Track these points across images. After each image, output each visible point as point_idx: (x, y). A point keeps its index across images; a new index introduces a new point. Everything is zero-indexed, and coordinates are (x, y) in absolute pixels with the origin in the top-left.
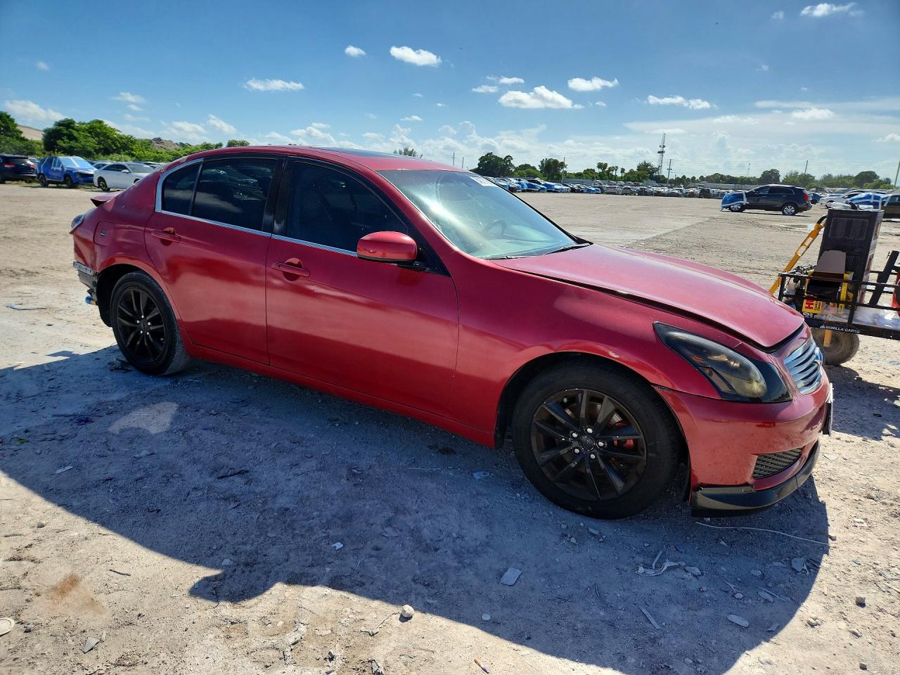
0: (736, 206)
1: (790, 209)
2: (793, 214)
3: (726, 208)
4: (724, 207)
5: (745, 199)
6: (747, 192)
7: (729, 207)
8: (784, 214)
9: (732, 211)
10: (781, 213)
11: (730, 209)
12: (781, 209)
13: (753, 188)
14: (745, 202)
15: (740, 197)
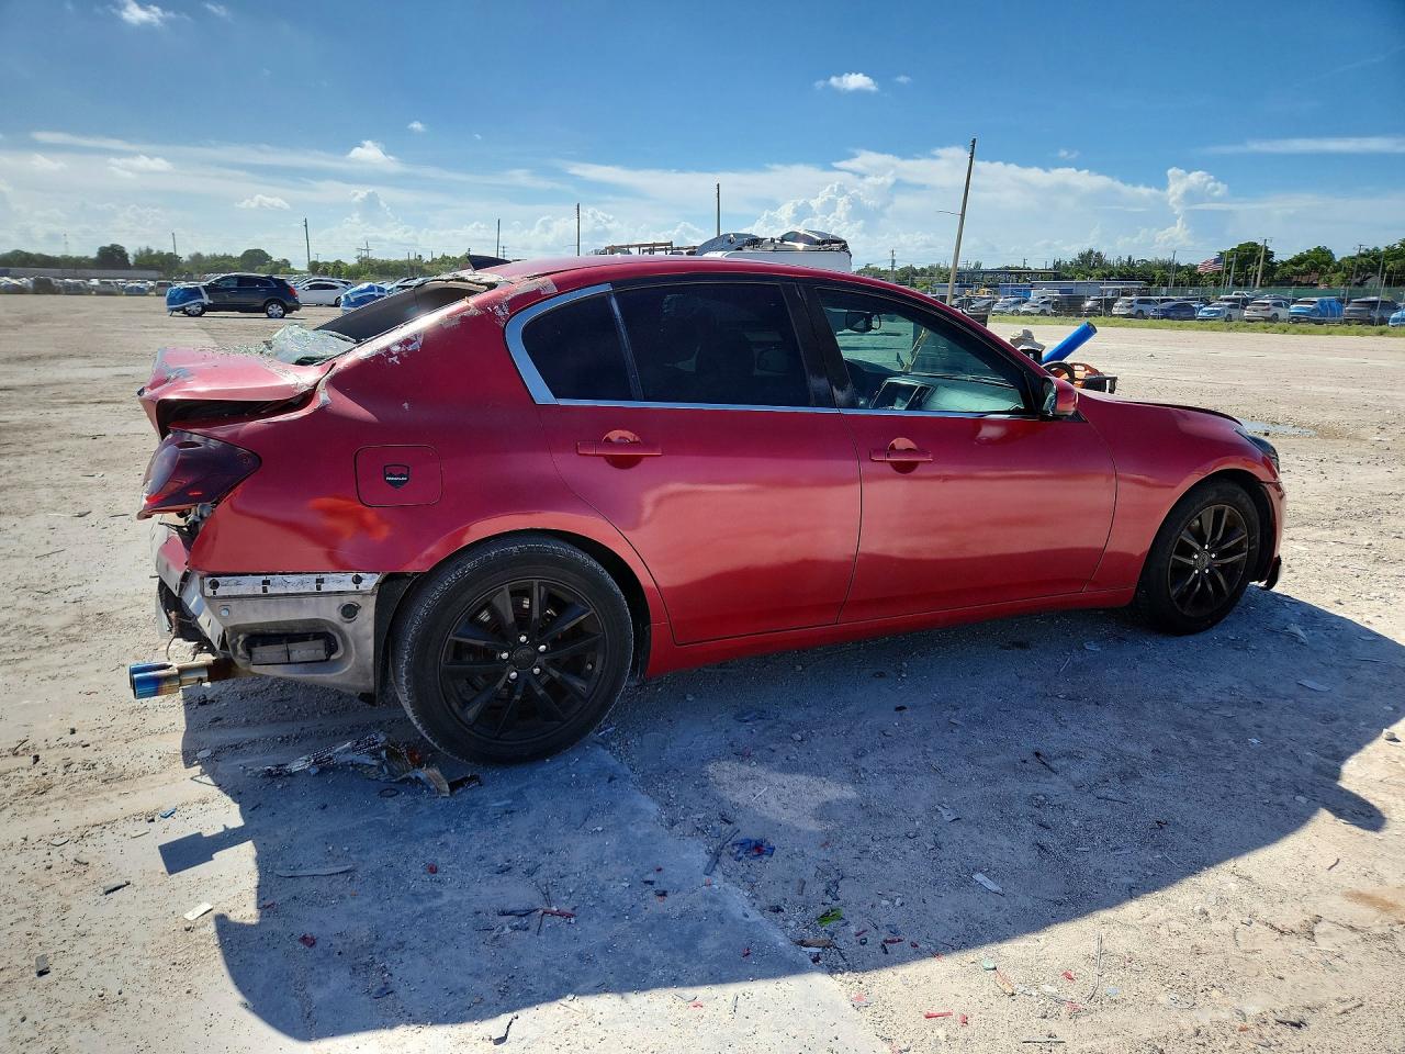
0: (193, 308)
1: (276, 309)
2: (282, 317)
3: (177, 310)
4: (173, 310)
5: (206, 296)
6: (204, 284)
7: (183, 309)
8: (270, 317)
9: (190, 315)
10: (264, 315)
11: (185, 312)
12: (262, 309)
13: (213, 278)
14: (206, 300)
15: (195, 293)
